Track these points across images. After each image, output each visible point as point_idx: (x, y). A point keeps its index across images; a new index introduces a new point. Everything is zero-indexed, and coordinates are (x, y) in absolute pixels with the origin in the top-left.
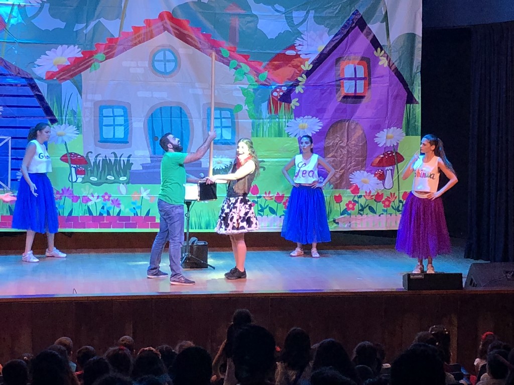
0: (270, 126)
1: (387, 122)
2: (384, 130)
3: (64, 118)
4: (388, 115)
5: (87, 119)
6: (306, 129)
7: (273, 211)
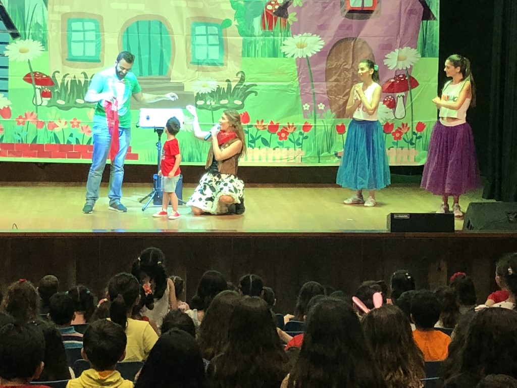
0: (264, 44)
1: (398, 41)
2: (396, 50)
3: (27, 32)
4: (400, 34)
5: (54, 34)
6: (305, 49)
7: (266, 143)
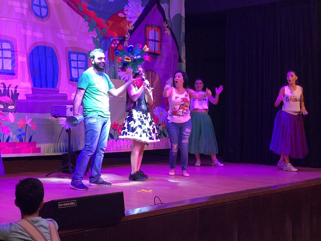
0: (110, 70)
4: (172, 69)
6: (129, 74)
7: (112, 136)
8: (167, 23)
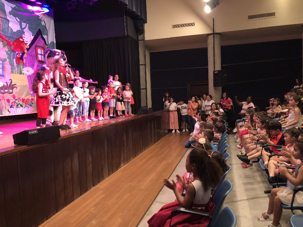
0: (17, 69)
6: (29, 72)
7: (22, 106)
8: (47, 46)
